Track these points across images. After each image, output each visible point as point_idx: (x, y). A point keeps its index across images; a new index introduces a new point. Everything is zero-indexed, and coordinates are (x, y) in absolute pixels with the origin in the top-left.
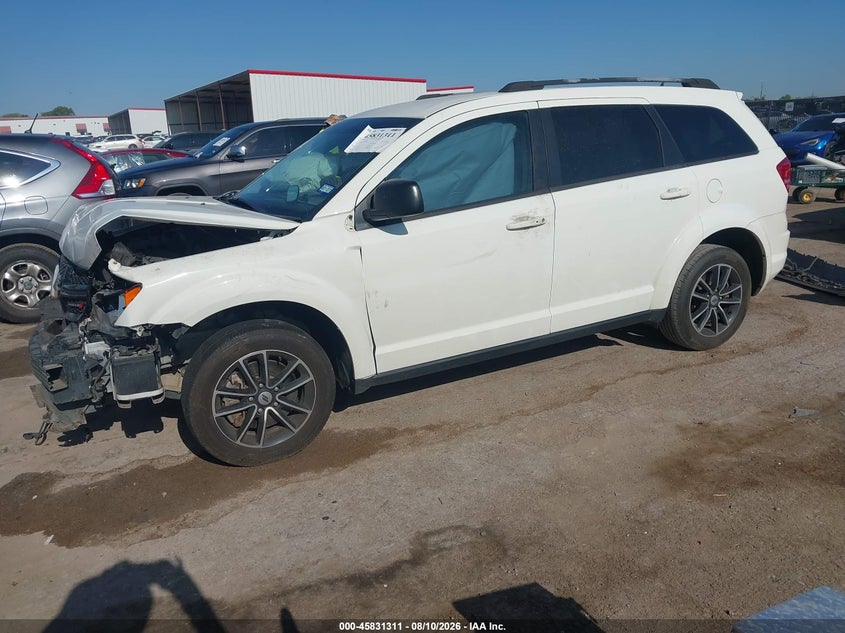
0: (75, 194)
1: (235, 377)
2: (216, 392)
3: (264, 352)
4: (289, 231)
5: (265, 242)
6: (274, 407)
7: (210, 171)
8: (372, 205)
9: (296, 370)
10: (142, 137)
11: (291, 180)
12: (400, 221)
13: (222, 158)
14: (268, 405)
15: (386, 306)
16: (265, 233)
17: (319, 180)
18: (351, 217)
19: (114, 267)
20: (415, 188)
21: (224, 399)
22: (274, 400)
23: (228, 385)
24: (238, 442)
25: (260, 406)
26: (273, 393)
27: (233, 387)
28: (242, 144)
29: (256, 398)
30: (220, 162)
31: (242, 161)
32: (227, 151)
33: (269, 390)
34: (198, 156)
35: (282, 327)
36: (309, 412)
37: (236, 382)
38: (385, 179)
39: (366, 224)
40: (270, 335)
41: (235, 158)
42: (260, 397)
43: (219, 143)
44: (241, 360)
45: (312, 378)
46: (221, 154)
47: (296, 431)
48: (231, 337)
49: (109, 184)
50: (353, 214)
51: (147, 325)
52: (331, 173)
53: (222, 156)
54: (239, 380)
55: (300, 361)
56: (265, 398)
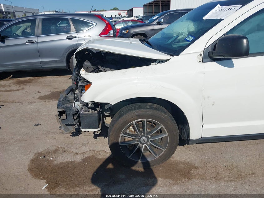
0: (100, 35)
1: (131, 128)
2: (121, 135)
3: (145, 120)
4: (166, 61)
5: (153, 65)
6: (147, 145)
7: (150, 28)
8: (214, 49)
9: (160, 130)
10: (136, 17)
11: (174, 33)
12: (231, 59)
13: (155, 24)
14: (145, 143)
15: (213, 105)
16: (154, 61)
17: (187, 33)
18: (201, 55)
19: (83, 72)
20: (245, 41)
21: (125, 138)
22: (148, 141)
23: (128, 132)
24: (130, 157)
25: (141, 143)
26: (148, 138)
27: (130, 133)
28: (162, 19)
29: (140, 139)
30: (154, 25)
31: (162, 25)
32: (157, 21)
33: (146, 137)
34: (147, 22)
35: (155, 109)
36: (164, 150)
37: (131, 131)
38: (225, 34)
39: (209, 59)
40: (149, 112)
41: (159, 23)
42: (142, 139)
43: (155, 18)
44: (134, 122)
45: (167, 135)
46: (155, 22)
47: (157, 157)
48: (131, 110)
49: (112, 32)
50: (202, 53)
51: (93, 102)
52: (194, 30)
53: (155, 23)
54: (133, 130)
55: (162, 126)
56: (144, 140)
